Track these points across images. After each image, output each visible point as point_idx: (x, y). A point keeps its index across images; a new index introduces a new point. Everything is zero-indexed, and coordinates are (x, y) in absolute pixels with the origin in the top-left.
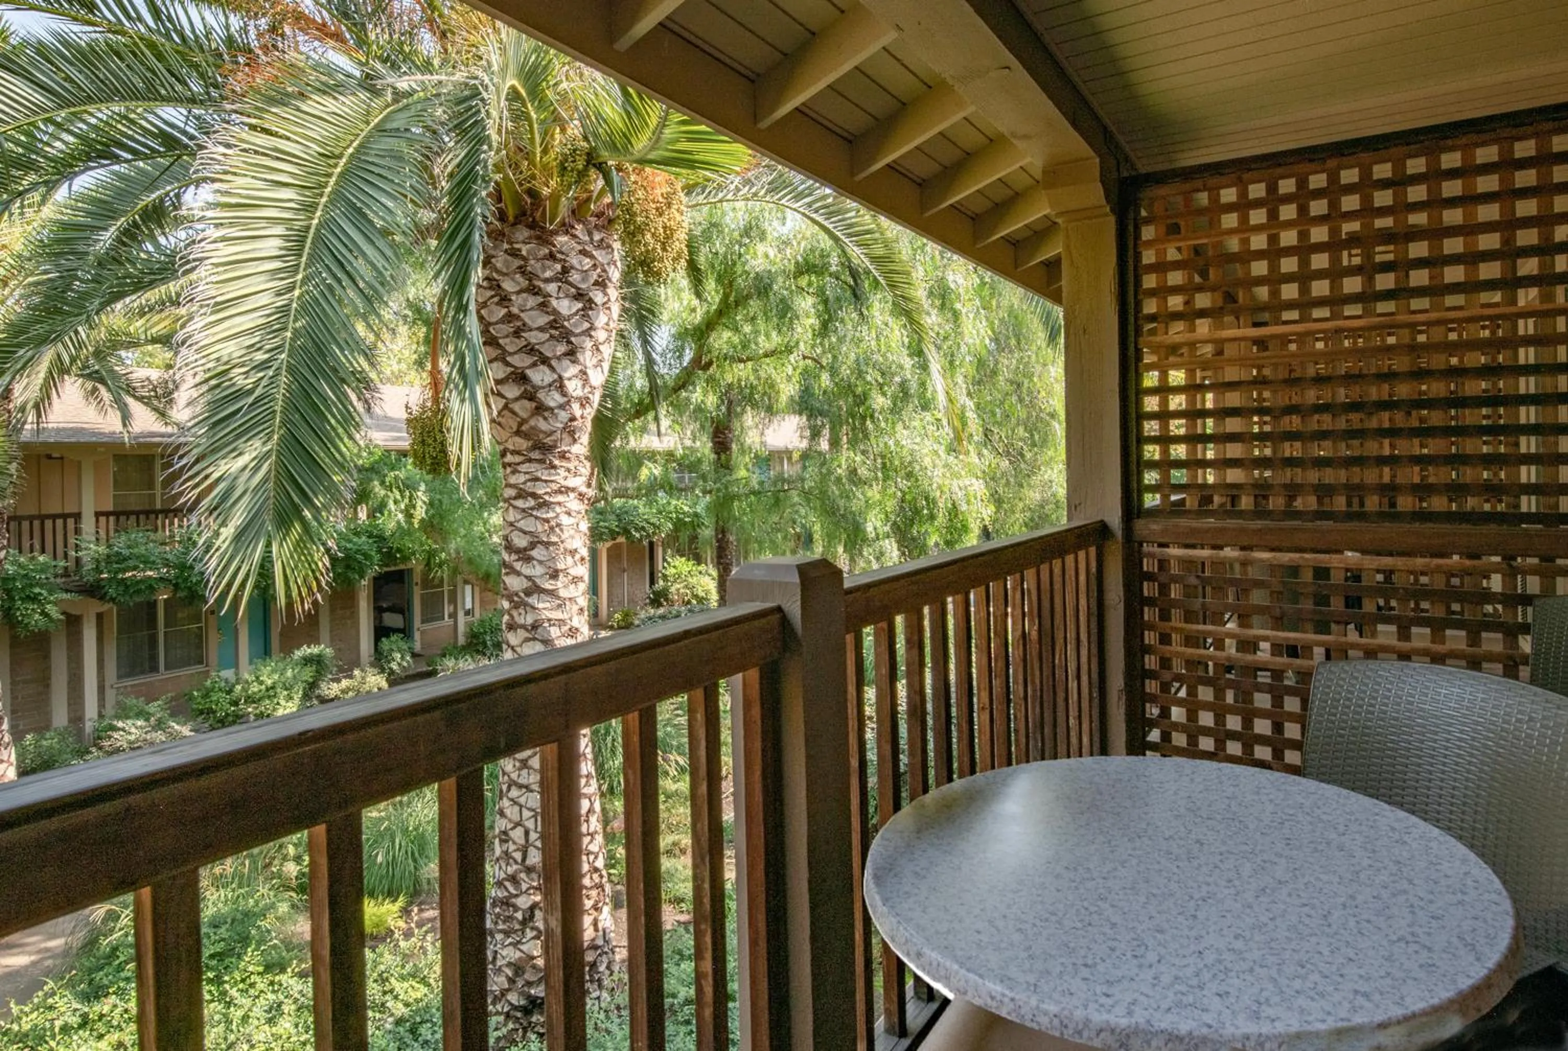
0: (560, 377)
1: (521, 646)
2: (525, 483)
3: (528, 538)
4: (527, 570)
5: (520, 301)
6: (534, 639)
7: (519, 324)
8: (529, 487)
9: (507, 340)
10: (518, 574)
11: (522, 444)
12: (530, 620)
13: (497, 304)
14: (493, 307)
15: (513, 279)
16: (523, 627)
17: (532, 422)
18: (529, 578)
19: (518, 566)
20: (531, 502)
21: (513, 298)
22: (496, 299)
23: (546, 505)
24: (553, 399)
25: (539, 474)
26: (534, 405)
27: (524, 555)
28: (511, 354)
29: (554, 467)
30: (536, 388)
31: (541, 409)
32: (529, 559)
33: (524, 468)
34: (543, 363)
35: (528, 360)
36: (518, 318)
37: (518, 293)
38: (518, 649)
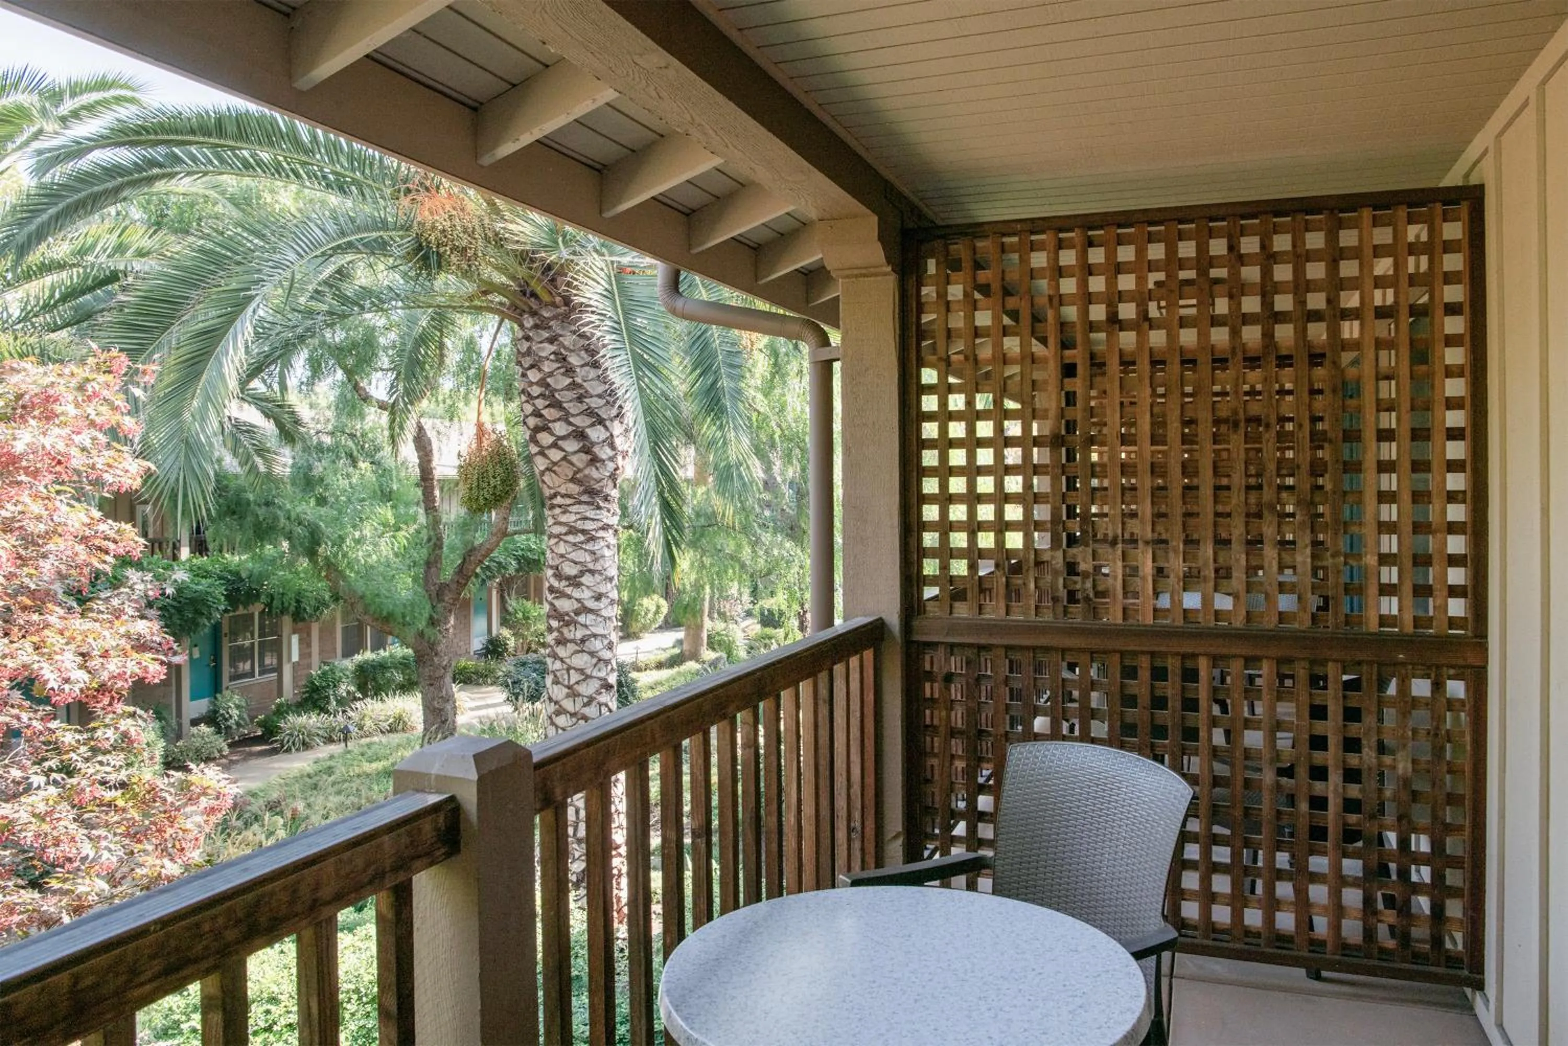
0: (612, 435)
1: (570, 657)
2: (576, 521)
3: (579, 567)
4: (576, 594)
5: (583, 373)
6: (583, 651)
7: (582, 391)
8: (580, 526)
9: (571, 404)
10: (569, 597)
11: (574, 489)
12: (579, 634)
13: (563, 374)
14: (560, 377)
15: (579, 355)
16: (573, 641)
17: (587, 472)
18: (578, 600)
19: (569, 590)
20: (581, 538)
21: (578, 370)
22: (562, 370)
23: (593, 539)
24: (604, 453)
25: (588, 514)
26: (589, 457)
27: (574, 581)
28: (573, 416)
29: (599, 508)
30: (593, 444)
31: (595, 461)
32: (578, 585)
33: (573, 509)
34: (600, 423)
35: (588, 421)
36: (581, 386)
37: (582, 366)
38: (568, 661)
